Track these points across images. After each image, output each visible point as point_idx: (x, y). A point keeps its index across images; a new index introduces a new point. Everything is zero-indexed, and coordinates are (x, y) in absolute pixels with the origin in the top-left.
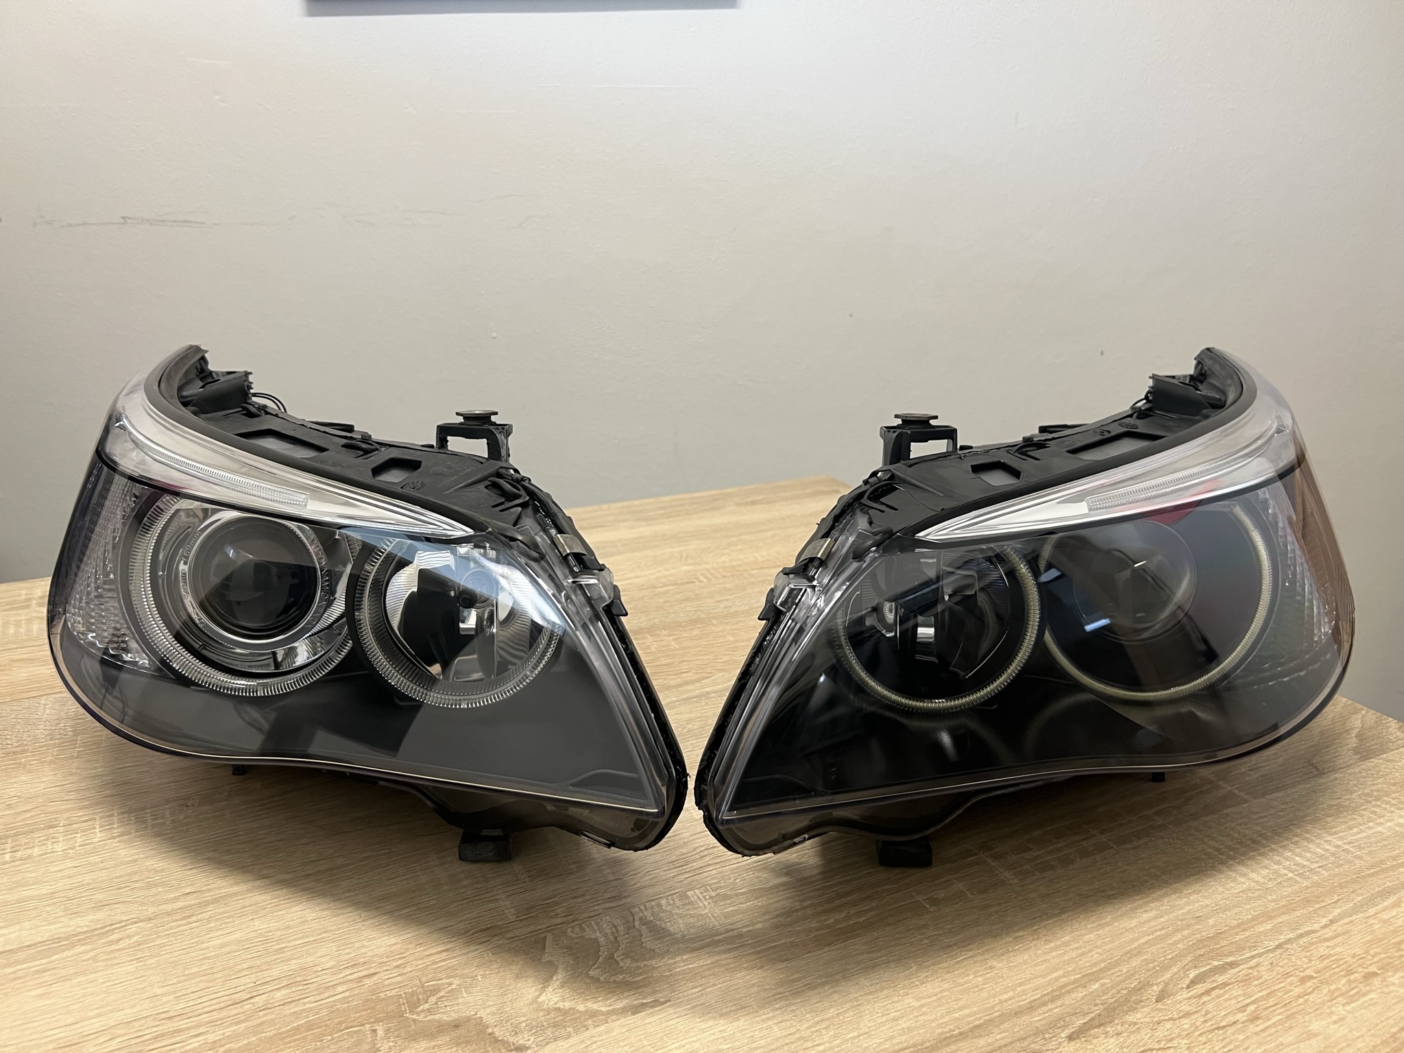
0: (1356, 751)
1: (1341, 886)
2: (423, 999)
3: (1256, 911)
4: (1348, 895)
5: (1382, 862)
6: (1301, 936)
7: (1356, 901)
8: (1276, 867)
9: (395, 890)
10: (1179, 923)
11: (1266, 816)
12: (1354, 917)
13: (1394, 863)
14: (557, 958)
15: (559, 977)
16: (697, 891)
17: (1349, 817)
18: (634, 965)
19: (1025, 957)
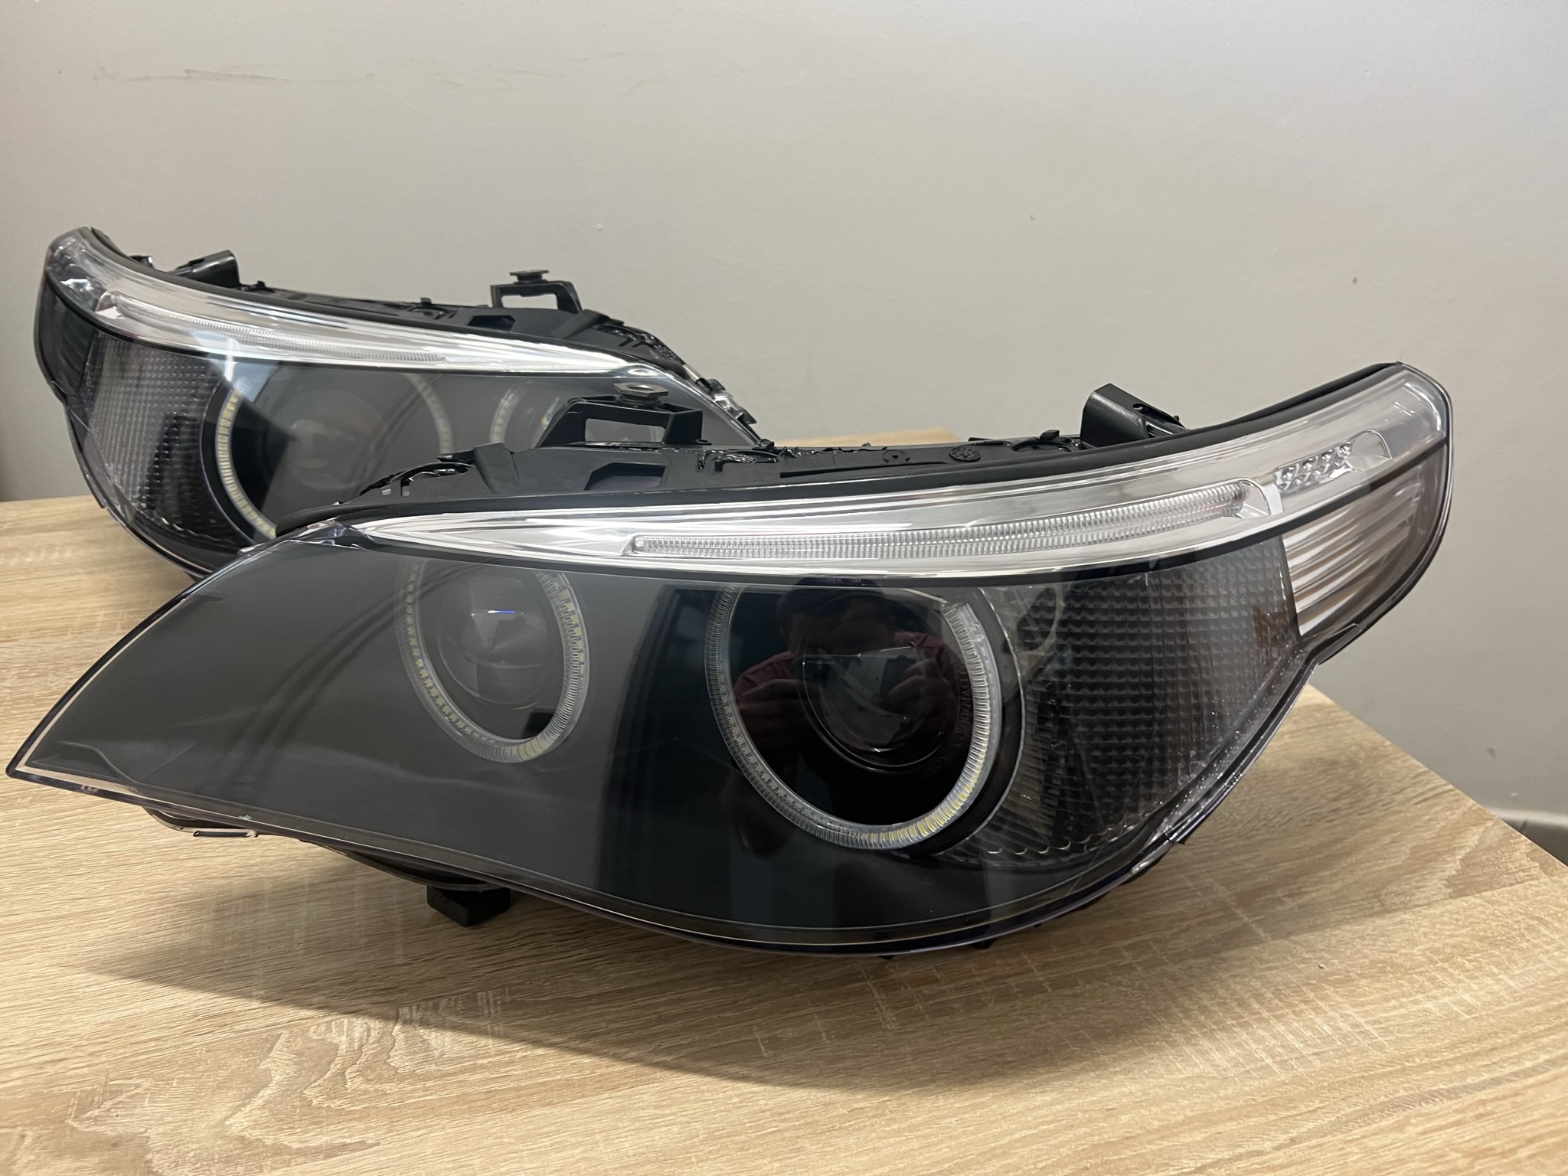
0: (1450, 882)
1: (1331, 1088)
2: (98, 1102)
3: (1192, 1111)
4: (1335, 1103)
5: (1409, 1057)
6: (1239, 1158)
7: (1343, 1112)
8: (1254, 1046)
9: (144, 948)
10: (1080, 1115)
11: (1277, 968)
12: (1329, 1138)
13: (1426, 1061)
14: (278, 1066)
15: (266, 1093)
16: (490, 992)
17: (1394, 982)
18: (363, 1087)
19: (852, 1140)
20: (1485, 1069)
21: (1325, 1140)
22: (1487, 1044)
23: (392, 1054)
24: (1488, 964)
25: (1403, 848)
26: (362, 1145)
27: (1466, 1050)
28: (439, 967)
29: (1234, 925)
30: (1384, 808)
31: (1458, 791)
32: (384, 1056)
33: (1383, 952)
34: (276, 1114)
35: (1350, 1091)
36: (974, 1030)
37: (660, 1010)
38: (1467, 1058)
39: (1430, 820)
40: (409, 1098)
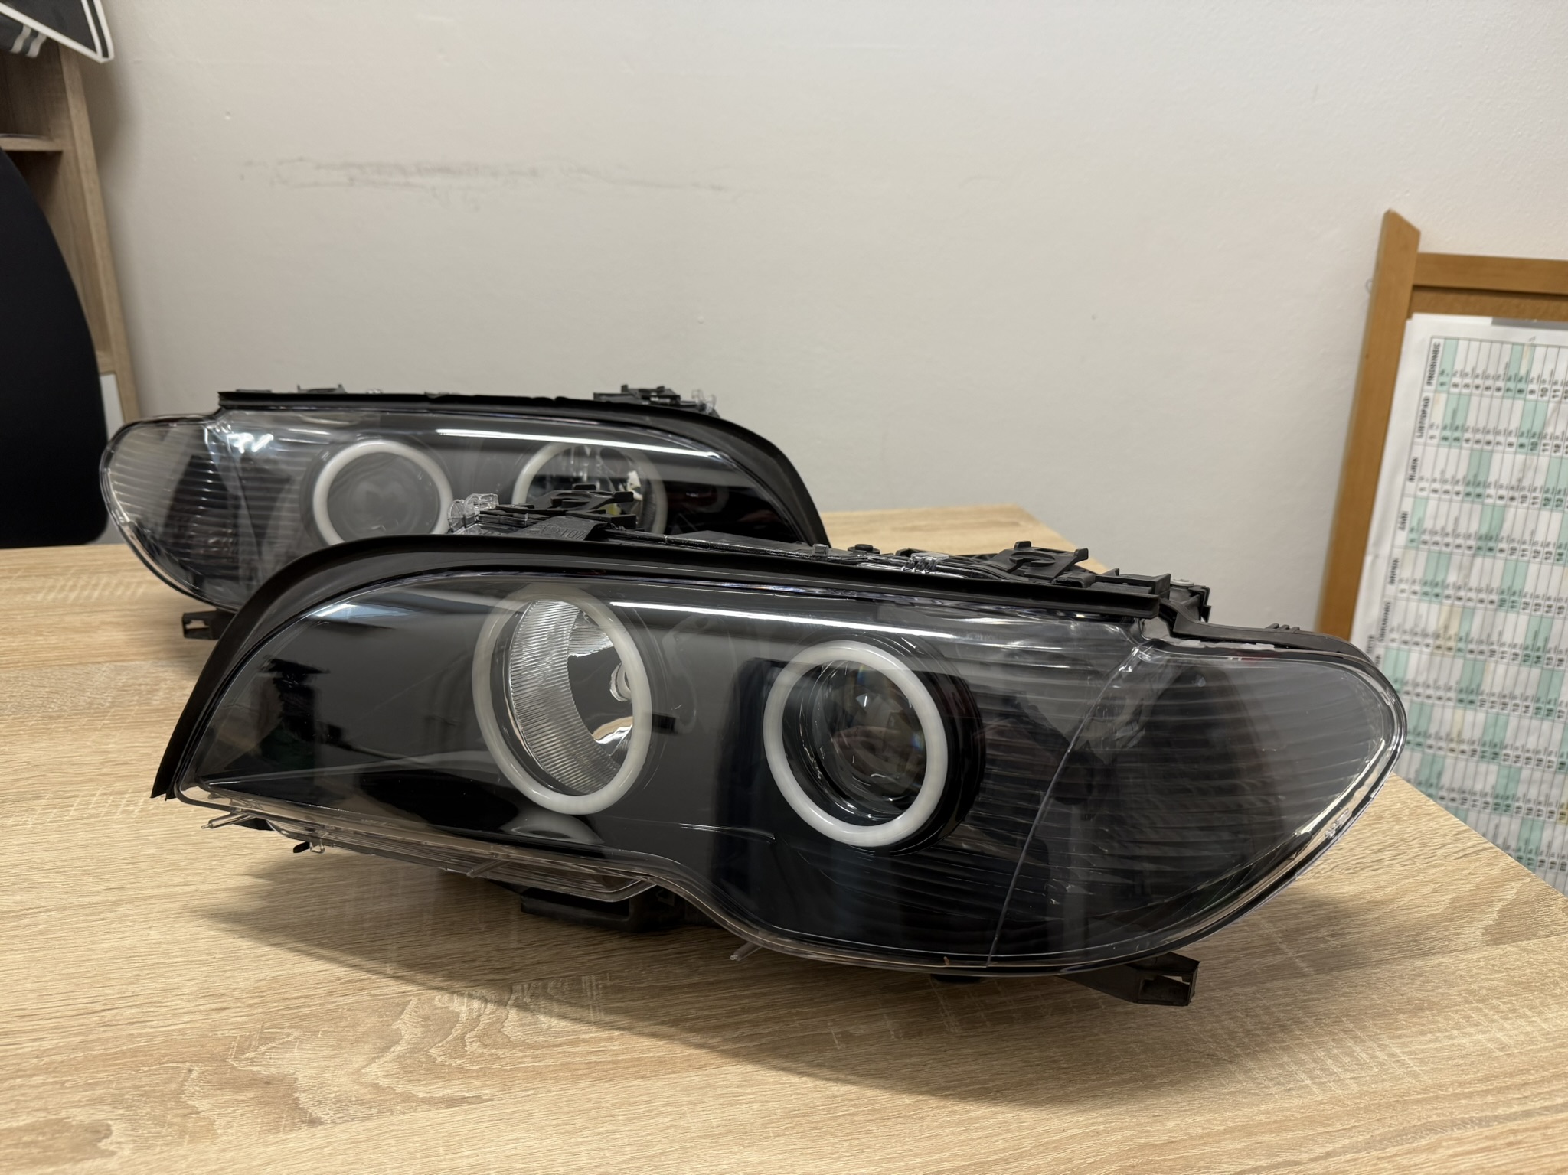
0: (1487, 931)
1: (1366, 1109)
2: (255, 1046)
4: (1370, 1123)
5: (1441, 1087)
7: (1377, 1132)
8: (1295, 1068)
9: (296, 920)
11: (1319, 999)
12: (1363, 1154)
13: (1459, 1090)
14: (407, 1027)
15: (398, 1049)
16: (593, 977)
17: (1430, 1018)
18: (480, 1051)
19: (916, 1127)
20: (1515, 1101)
21: (1360, 1155)
22: (1519, 1079)
23: (505, 1025)
24: (1522, 1007)
25: (1443, 899)
26: (479, 1099)
27: (1497, 1083)
28: (550, 952)
29: (1278, 959)
30: (1427, 861)
31: (1498, 849)
32: (498, 1026)
33: (1421, 990)
34: (404, 1067)
35: (1383, 1113)
36: (1032, 1038)
37: (744, 1002)
38: (1500, 1090)
39: (1469, 874)
40: (520, 1063)
